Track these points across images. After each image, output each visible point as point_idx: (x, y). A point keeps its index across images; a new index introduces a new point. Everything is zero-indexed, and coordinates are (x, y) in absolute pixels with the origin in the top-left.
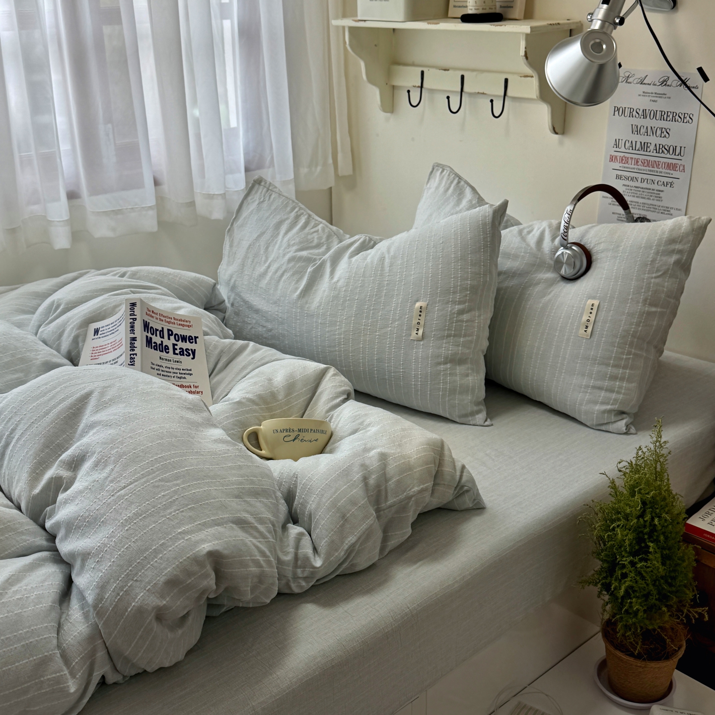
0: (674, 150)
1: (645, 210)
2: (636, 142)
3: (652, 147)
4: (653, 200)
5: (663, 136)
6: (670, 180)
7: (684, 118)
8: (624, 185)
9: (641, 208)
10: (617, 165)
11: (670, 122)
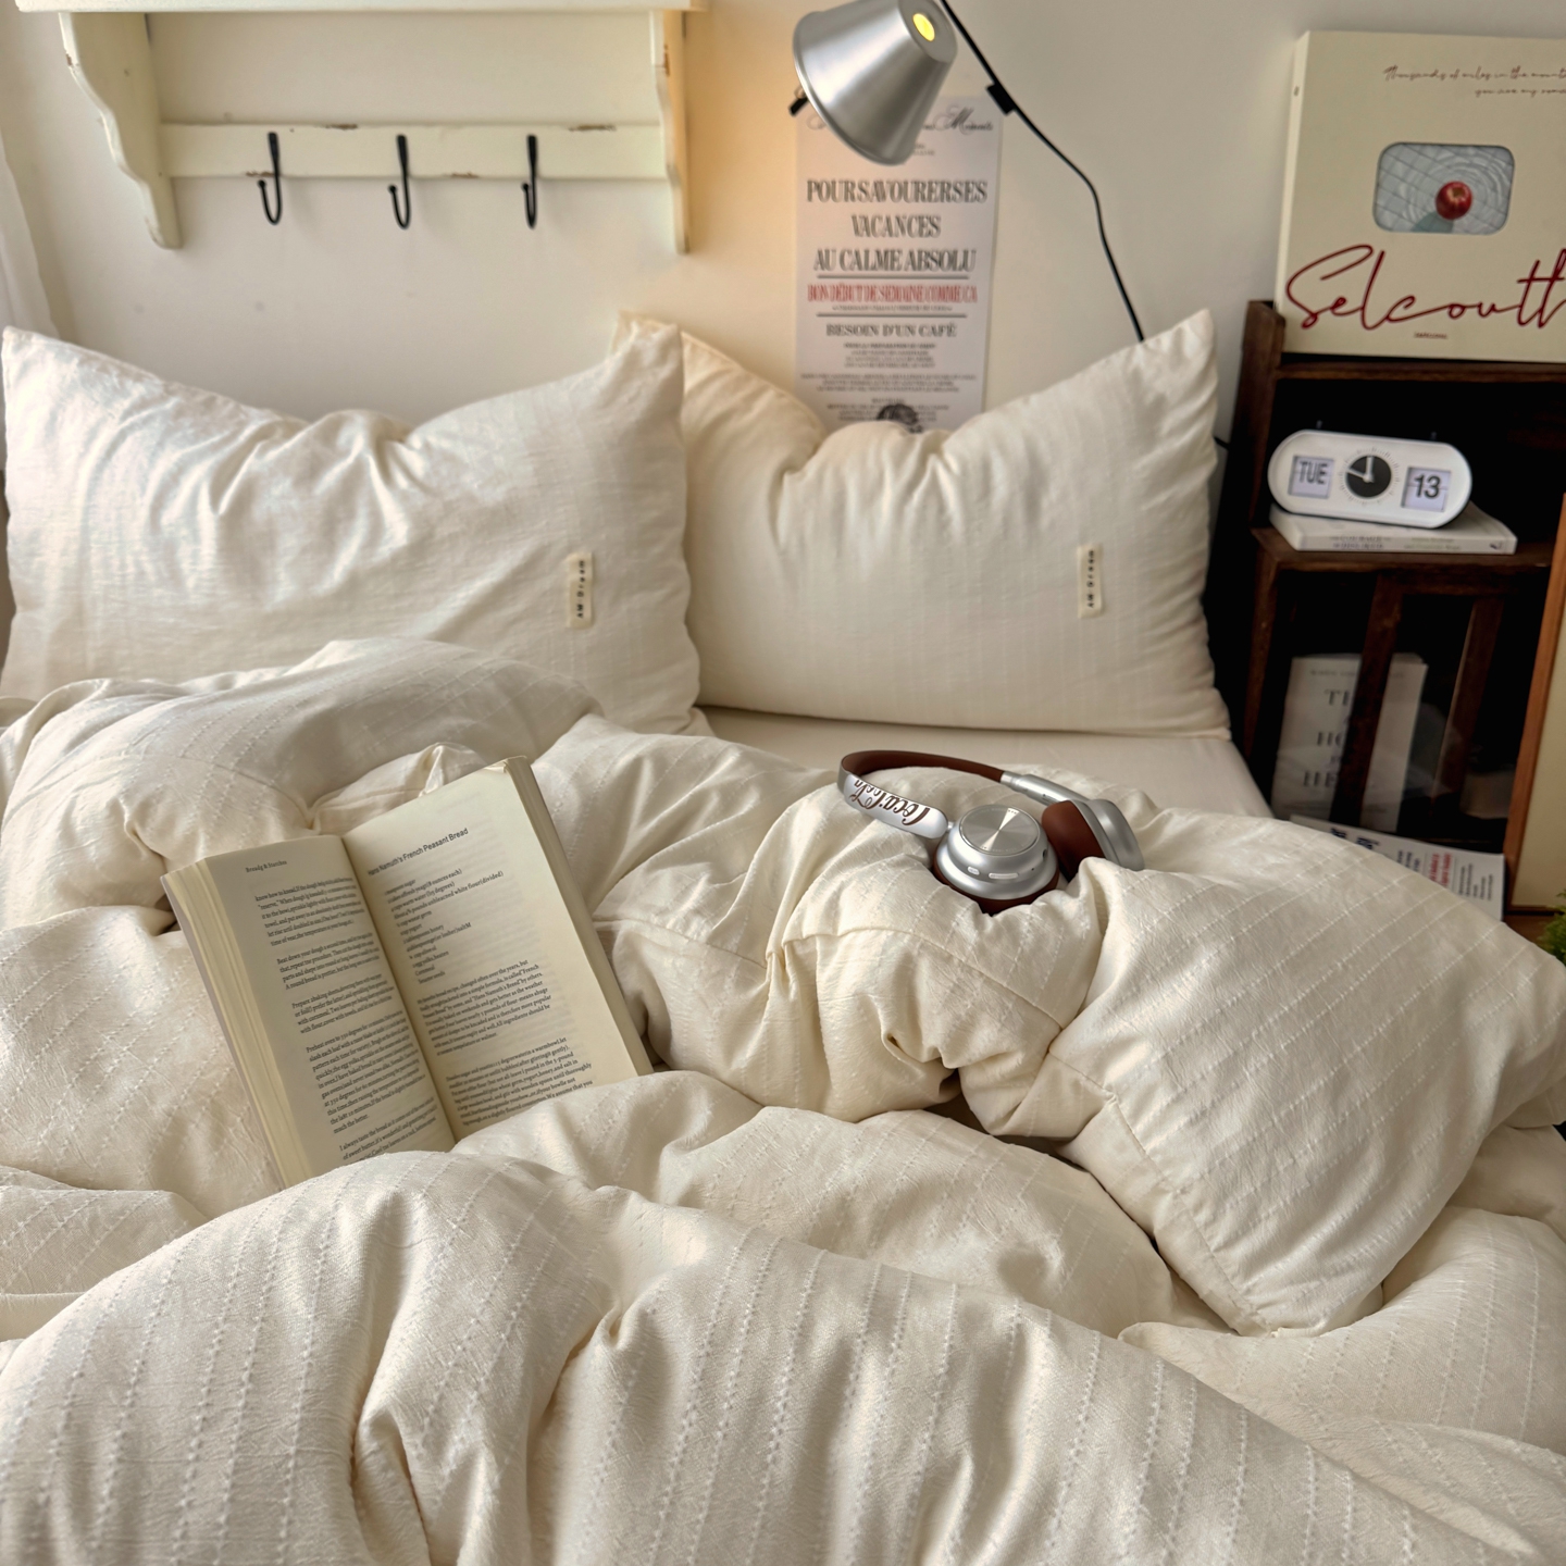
0: (952, 260)
1: (899, 389)
2: (867, 252)
3: (903, 259)
4: (915, 366)
5: (925, 231)
6: (946, 321)
7: (968, 191)
8: (848, 345)
9: (891, 386)
10: (827, 305)
11: (939, 204)
